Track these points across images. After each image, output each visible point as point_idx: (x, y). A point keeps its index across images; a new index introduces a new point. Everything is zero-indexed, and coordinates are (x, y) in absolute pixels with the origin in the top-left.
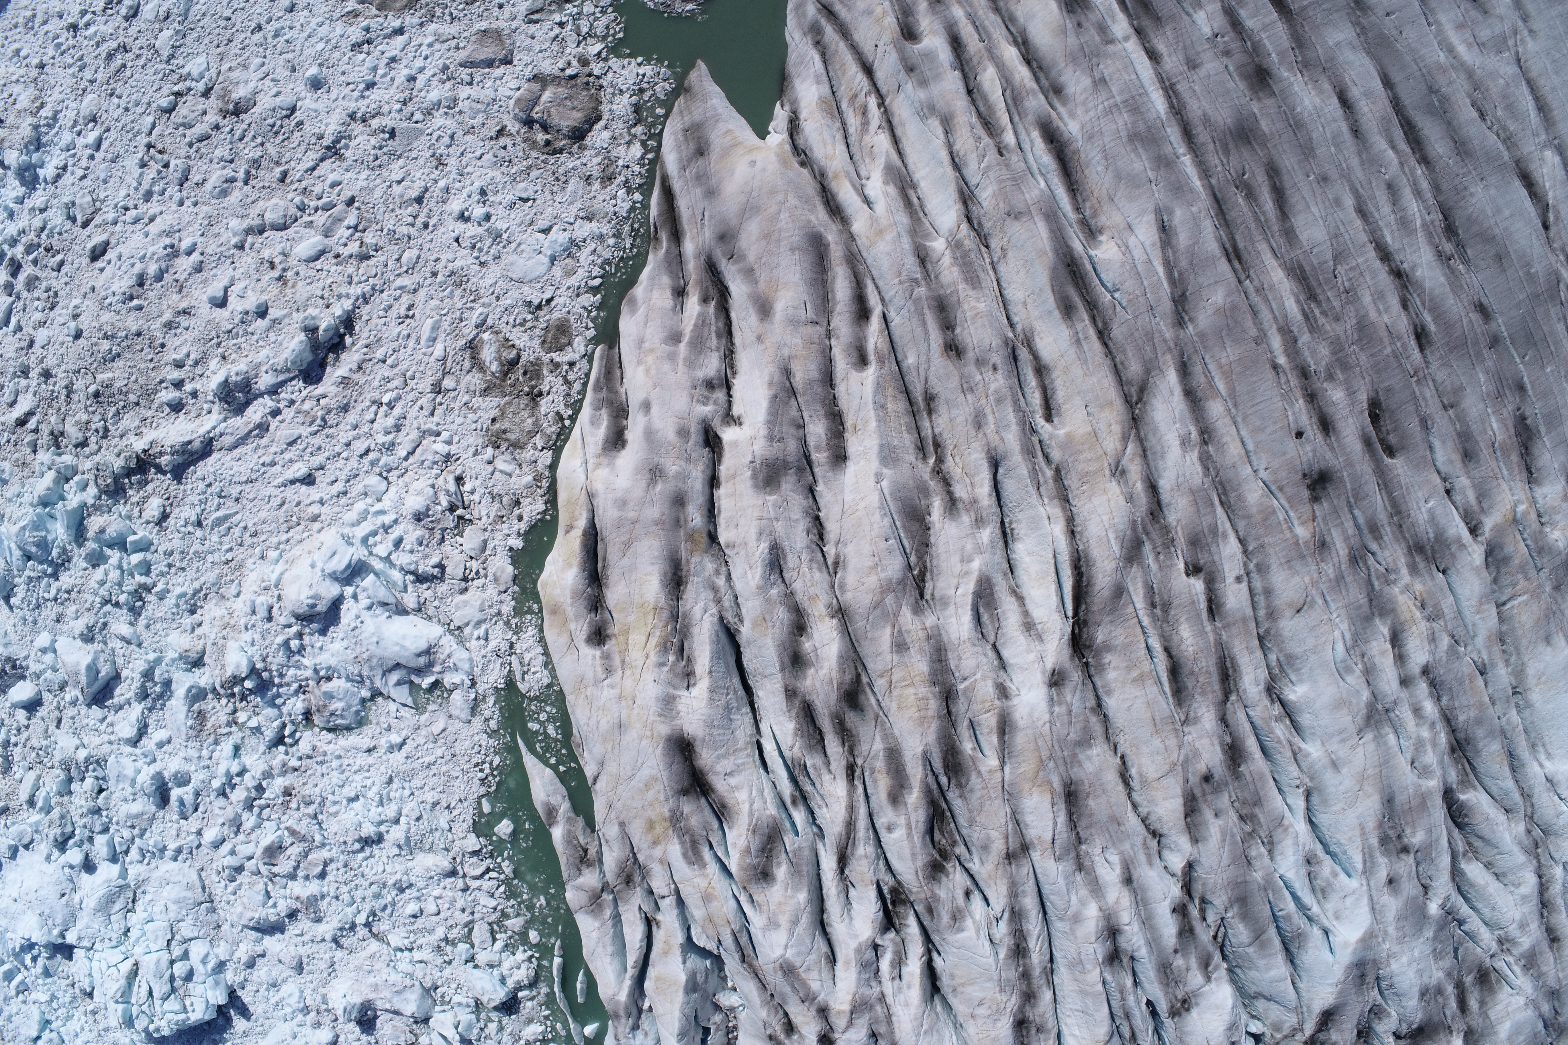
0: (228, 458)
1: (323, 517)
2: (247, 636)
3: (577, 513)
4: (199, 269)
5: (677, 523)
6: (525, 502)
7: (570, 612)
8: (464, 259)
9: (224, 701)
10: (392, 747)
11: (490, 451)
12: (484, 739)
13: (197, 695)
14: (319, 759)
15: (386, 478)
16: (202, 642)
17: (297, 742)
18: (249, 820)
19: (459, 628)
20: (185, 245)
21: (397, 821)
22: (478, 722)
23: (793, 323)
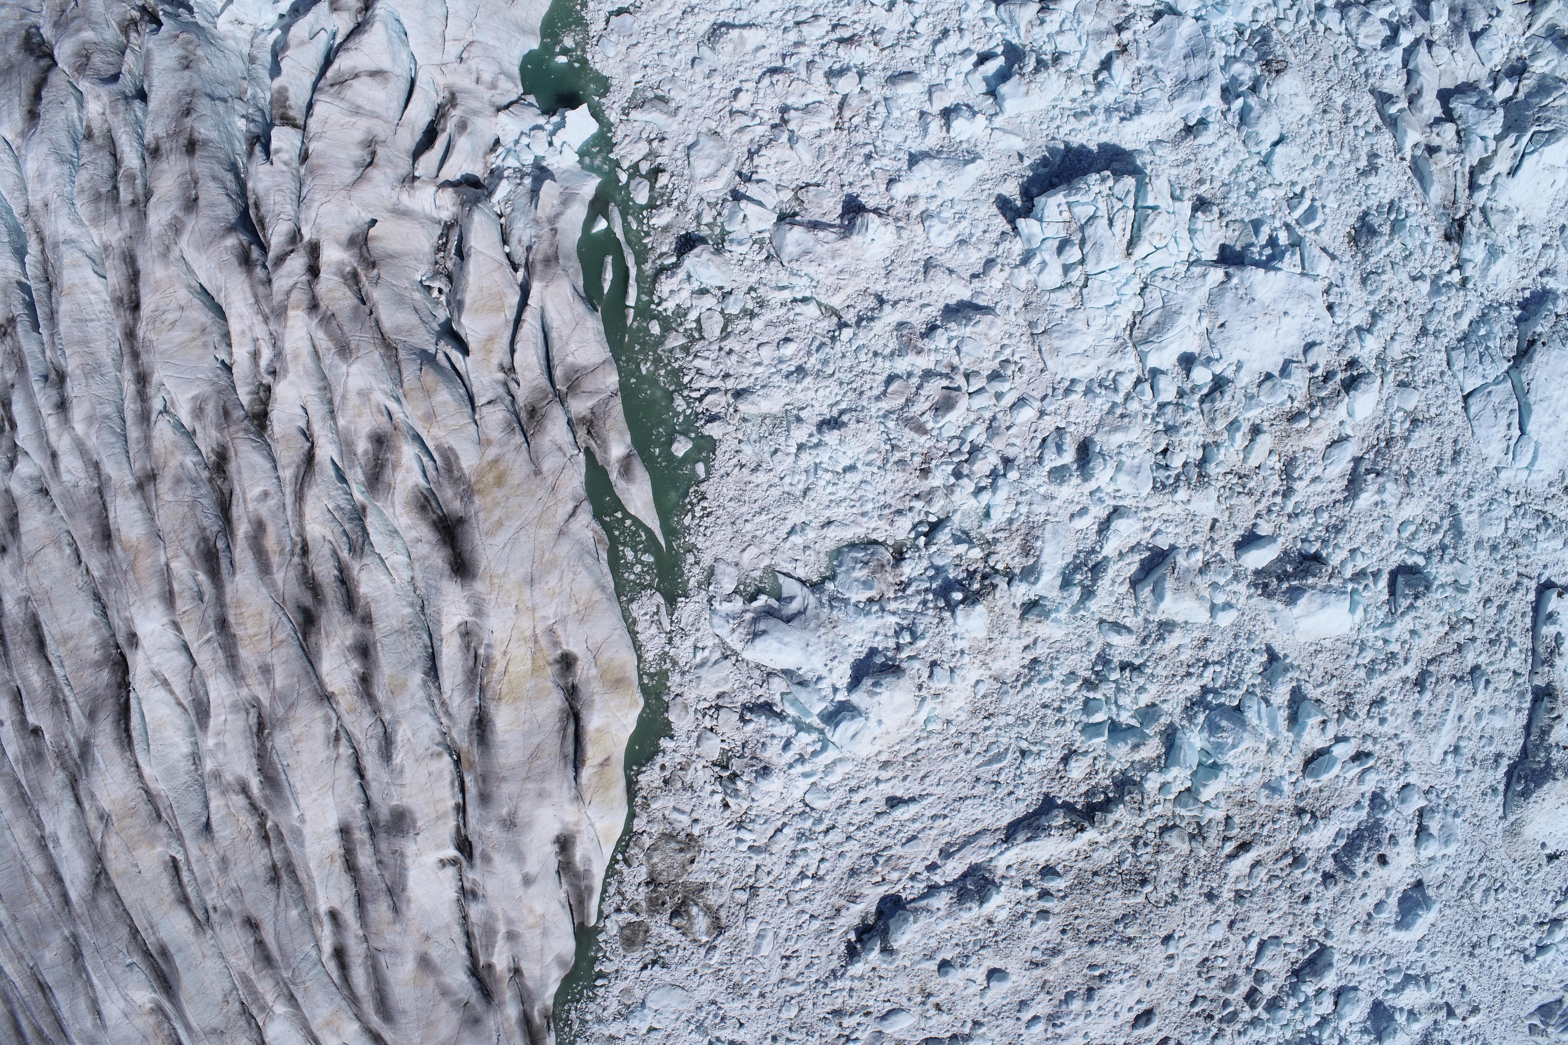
0: (988, 821)
1: (876, 766)
2: (960, 644)
3: (595, 780)
4: (1023, 1004)
5: (484, 779)
6: (659, 783)
7: (596, 687)
8: (733, 1008)
9: (1000, 567)
10: (803, 530)
11: (696, 831)
12: (700, 542)
13: (1030, 573)
14: (887, 511)
15: (807, 805)
16: (1024, 630)
17: (915, 527)
18: (977, 434)
19: (726, 658)
20: (1039, 1027)
21: (801, 447)
22: (707, 560)
23: (395, 952)
